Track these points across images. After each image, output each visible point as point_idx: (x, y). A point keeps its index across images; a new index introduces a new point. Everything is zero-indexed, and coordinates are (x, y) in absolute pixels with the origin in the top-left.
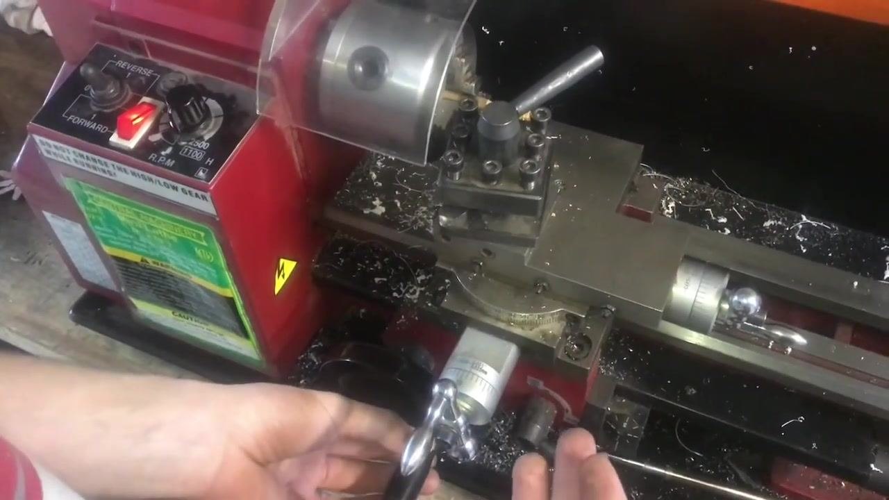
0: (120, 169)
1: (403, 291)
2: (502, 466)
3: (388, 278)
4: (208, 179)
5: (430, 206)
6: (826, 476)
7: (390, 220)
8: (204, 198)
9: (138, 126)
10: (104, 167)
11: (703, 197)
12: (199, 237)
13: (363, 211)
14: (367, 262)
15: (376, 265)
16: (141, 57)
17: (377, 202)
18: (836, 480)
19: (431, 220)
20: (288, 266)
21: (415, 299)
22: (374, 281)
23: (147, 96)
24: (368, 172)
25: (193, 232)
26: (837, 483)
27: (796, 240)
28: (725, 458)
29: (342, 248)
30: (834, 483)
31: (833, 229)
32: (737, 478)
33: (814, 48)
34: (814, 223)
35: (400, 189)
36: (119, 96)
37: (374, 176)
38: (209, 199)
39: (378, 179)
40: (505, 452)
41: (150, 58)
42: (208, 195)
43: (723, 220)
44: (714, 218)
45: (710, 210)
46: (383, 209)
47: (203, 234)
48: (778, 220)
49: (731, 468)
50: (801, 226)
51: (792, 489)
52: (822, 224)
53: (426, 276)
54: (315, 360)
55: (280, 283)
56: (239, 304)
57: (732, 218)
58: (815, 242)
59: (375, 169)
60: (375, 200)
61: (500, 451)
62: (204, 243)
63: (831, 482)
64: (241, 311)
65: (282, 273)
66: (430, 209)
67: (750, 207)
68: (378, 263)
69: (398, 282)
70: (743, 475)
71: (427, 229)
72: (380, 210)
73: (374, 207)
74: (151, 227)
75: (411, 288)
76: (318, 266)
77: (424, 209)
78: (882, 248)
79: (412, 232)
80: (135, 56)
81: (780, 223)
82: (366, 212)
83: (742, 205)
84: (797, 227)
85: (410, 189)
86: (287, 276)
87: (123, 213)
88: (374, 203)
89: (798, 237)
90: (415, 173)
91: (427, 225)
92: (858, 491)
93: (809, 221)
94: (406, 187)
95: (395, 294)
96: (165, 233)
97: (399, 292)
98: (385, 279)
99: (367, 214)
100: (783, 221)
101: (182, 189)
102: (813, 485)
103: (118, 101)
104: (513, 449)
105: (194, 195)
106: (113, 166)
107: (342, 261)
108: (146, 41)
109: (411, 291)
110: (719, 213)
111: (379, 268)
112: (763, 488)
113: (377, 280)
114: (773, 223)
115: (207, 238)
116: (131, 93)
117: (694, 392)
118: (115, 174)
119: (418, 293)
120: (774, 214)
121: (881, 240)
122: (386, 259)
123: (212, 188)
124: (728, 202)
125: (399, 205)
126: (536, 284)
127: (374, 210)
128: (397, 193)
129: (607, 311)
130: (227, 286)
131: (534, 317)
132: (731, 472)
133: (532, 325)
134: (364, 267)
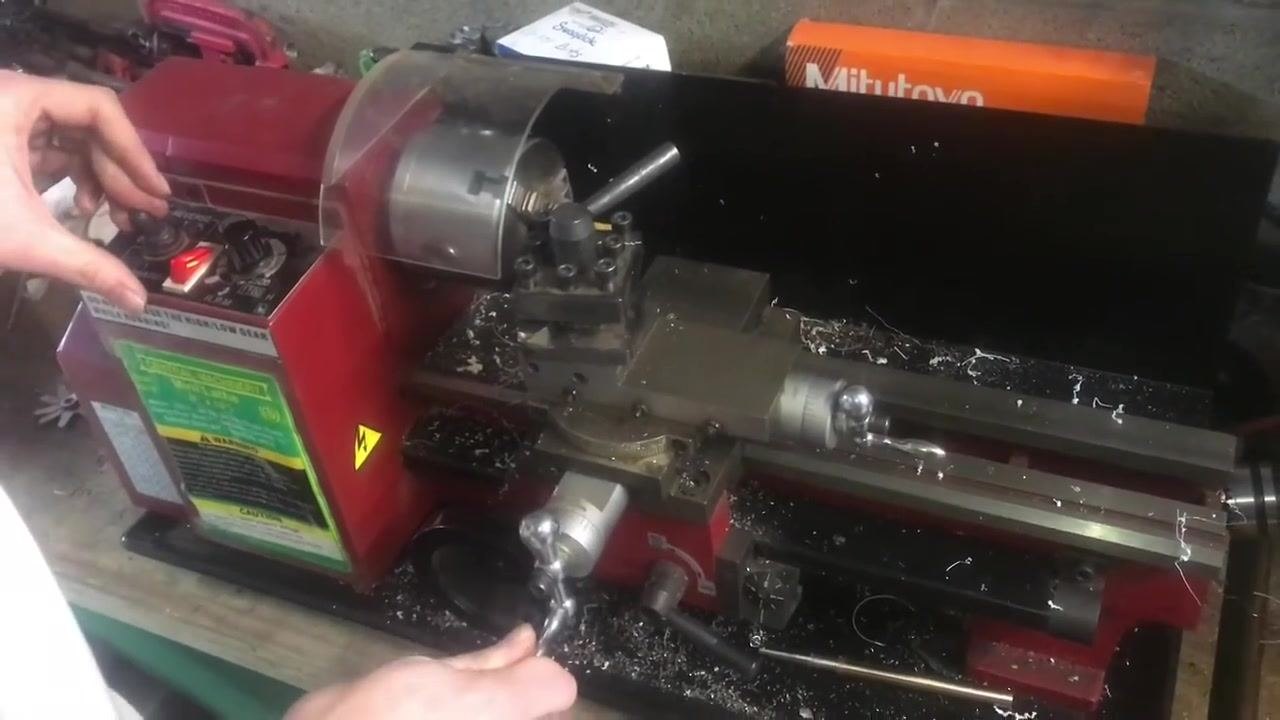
0: (173, 317)
1: (508, 461)
2: (641, 674)
3: (489, 449)
4: (268, 314)
6: (1032, 653)
7: (485, 376)
9: (193, 270)
10: (158, 319)
11: (859, 339)
12: (262, 392)
13: (454, 369)
14: (467, 434)
15: (476, 437)
16: (201, 205)
17: (473, 360)
18: (1045, 658)
20: (371, 438)
22: (474, 454)
23: (205, 241)
24: (465, 330)
25: (254, 385)
27: (968, 374)
28: (913, 647)
29: (438, 423)
30: (1041, 660)
32: (927, 666)
33: (936, 144)
34: (991, 357)
35: (504, 346)
36: (173, 243)
37: (471, 334)
38: (269, 336)
39: (474, 338)
40: (644, 658)
41: (210, 205)
42: (267, 332)
43: (883, 361)
44: (871, 360)
45: (867, 352)
46: (480, 367)
47: (265, 386)
48: (946, 355)
49: (920, 657)
50: (974, 361)
51: (992, 671)
52: (999, 357)
55: (361, 457)
56: (312, 477)
57: (893, 359)
58: (991, 375)
59: (474, 328)
60: (470, 358)
61: (638, 657)
62: (269, 398)
64: (315, 489)
65: (363, 445)
67: (915, 347)
68: (480, 435)
69: (503, 453)
70: (934, 665)
72: (475, 367)
73: (469, 364)
74: (208, 389)
76: (408, 443)
78: (1070, 377)
79: (511, 386)
80: (193, 204)
81: (949, 358)
82: (460, 369)
83: (905, 344)
84: (970, 362)
85: (511, 345)
86: (370, 448)
87: (179, 374)
88: (469, 361)
89: (970, 373)
92: (1070, 667)
93: (985, 355)
94: (508, 343)
95: (498, 465)
96: (224, 394)
97: (503, 462)
98: (487, 451)
99: (460, 372)
100: (954, 357)
101: (240, 329)
102: (1014, 664)
103: (174, 247)
104: (654, 653)
105: (253, 334)
106: (166, 313)
107: (438, 436)
108: (204, 185)
110: (877, 354)
111: (481, 439)
112: (960, 676)
113: (478, 452)
114: (940, 359)
115: (271, 391)
116: (187, 241)
117: (843, 540)
118: (168, 325)
120: (944, 350)
121: (1069, 368)
122: (489, 431)
124: (889, 342)
125: (498, 361)
126: (634, 408)
127: (469, 368)
128: (497, 349)
129: (709, 428)
130: (297, 455)
131: (636, 447)
132: (919, 661)
133: (635, 458)
134: (463, 440)
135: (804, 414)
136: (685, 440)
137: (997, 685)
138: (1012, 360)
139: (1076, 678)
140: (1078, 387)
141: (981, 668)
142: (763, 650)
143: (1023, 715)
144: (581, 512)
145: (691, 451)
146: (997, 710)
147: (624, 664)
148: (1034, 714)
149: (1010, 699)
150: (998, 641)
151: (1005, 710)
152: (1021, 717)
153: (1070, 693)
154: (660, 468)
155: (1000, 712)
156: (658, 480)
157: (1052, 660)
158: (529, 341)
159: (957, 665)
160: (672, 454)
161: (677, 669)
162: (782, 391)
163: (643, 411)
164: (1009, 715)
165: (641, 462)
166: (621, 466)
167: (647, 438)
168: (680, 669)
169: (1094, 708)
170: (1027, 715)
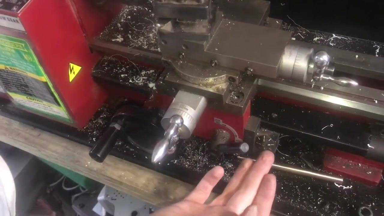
1: (135, 79)
2: (189, 166)
4: (18, 11)
5: (145, 37)
6: (351, 161)
7: (126, 43)
8: (17, 22)
12: (23, 47)
13: (112, 40)
14: (118, 68)
17: (119, 36)
18: (356, 163)
19: (145, 42)
20: (76, 69)
21: (140, 82)
22: (121, 76)
24: (117, 24)
25: (20, 45)
26: (356, 165)
28: (300, 157)
29: (107, 63)
31: (349, 39)
32: (306, 165)
34: (339, 38)
35: (132, 30)
37: (119, 25)
38: (19, 21)
39: (121, 27)
40: (191, 159)
42: (18, 19)
46: (122, 39)
47: (23, 45)
48: (320, 37)
49: (304, 162)
50: (332, 39)
51: (334, 168)
52: (343, 37)
53: (146, 72)
54: (102, 123)
55: (72, 77)
56: (50, 85)
57: (298, 38)
58: (340, 45)
59: (120, 23)
60: (118, 35)
61: (189, 159)
62: (26, 50)
63: (354, 164)
64: (53, 90)
65: (73, 71)
66: (146, 38)
67: (307, 33)
68: (123, 68)
69: (133, 76)
70: (309, 165)
71: (143, 46)
72: (120, 39)
75: (139, 78)
76: (94, 71)
77: (143, 38)
78: (374, 46)
79: (135, 48)
81: (322, 38)
82: (113, 40)
83: (303, 32)
84: (331, 40)
85: (136, 30)
86: (76, 73)
88: (118, 37)
89: (331, 44)
90: (139, 24)
91: (143, 44)
92: (368, 168)
93: (337, 37)
94: (135, 29)
96: (9, 49)
97: (133, 80)
98: (126, 75)
99: (114, 41)
100: (324, 37)
101: (7, 18)
102: (344, 166)
104: (195, 157)
105: (13, 21)
107: (107, 68)
109: (139, 79)
110: (291, 36)
111: (124, 70)
112: (320, 170)
113: (122, 76)
114: (318, 38)
115: (26, 47)
117: (276, 115)
119: (142, 80)
120: (319, 35)
121: (373, 42)
122: (128, 67)
123: (19, 15)
124: (296, 32)
125: (130, 37)
126: (211, 62)
127: (118, 40)
128: (130, 32)
129: (248, 71)
130: (42, 76)
131: (211, 80)
132: (304, 163)
133: (211, 85)
134: (117, 70)
135: (294, 65)
136: (234, 77)
137: (336, 174)
138: (348, 39)
139: (370, 173)
140: (378, 51)
141: (330, 167)
142: (239, 157)
143: (347, 187)
144: (185, 110)
145: (237, 82)
146: (336, 184)
147: (183, 161)
148: (351, 186)
149: (342, 180)
150: (337, 156)
151: (339, 185)
152: (346, 188)
153: (367, 179)
154: (223, 90)
155: (337, 185)
156: (222, 95)
157: (360, 164)
158: (161, 28)
159: (319, 165)
160: (228, 83)
161: (204, 164)
162: (284, 54)
163: (216, 63)
164: (341, 187)
165: (214, 87)
166: (205, 89)
167: (217, 76)
168: (205, 164)
169: (377, 185)
170: (348, 187)
